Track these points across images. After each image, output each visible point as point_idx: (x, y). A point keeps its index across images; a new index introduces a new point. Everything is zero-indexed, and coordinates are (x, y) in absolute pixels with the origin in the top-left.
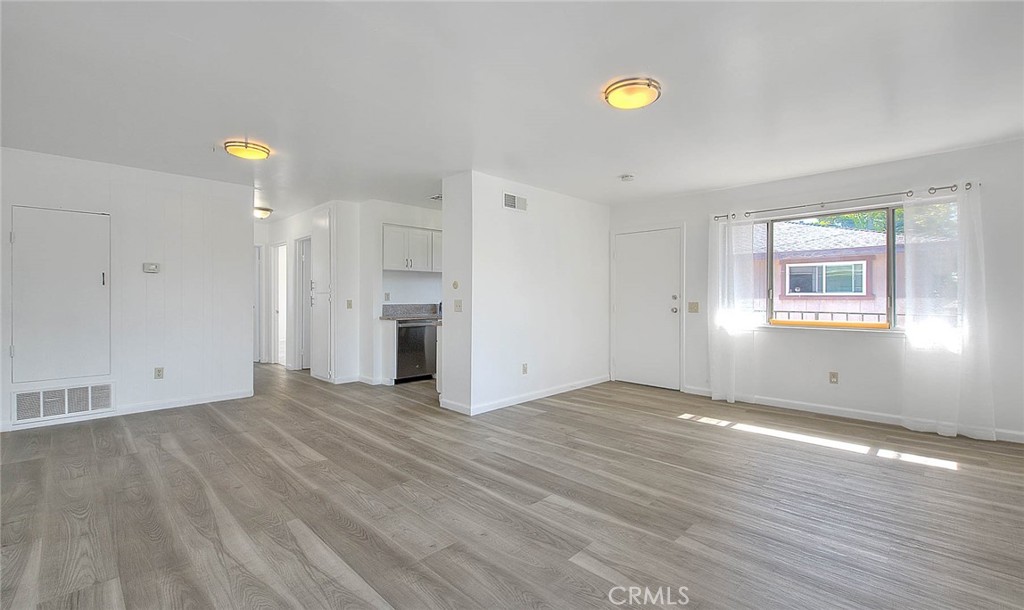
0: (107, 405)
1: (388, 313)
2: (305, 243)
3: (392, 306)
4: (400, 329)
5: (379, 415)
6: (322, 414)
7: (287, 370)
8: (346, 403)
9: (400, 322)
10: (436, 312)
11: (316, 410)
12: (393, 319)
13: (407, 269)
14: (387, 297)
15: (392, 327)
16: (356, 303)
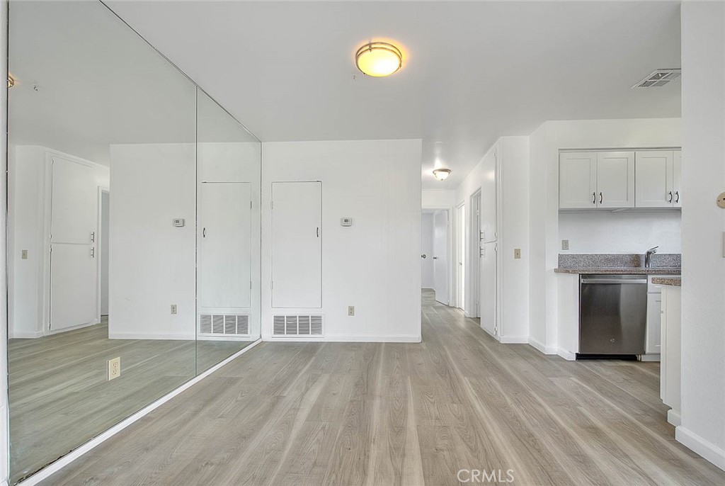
0: (320, 333)
1: (565, 265)
2: (477, 196)
3: (573, 256)
4: (583, 287)
5: (549, 423)
6: (471, 393)
7: (465, 317)
8: (506, 379)
9: (584, 276)
10: (639, 265)
11: (465, 380)
12: (574, 272)
13: (594, 206)
14: (565, 244)
15: (572, 285)
16: (525, 254)
